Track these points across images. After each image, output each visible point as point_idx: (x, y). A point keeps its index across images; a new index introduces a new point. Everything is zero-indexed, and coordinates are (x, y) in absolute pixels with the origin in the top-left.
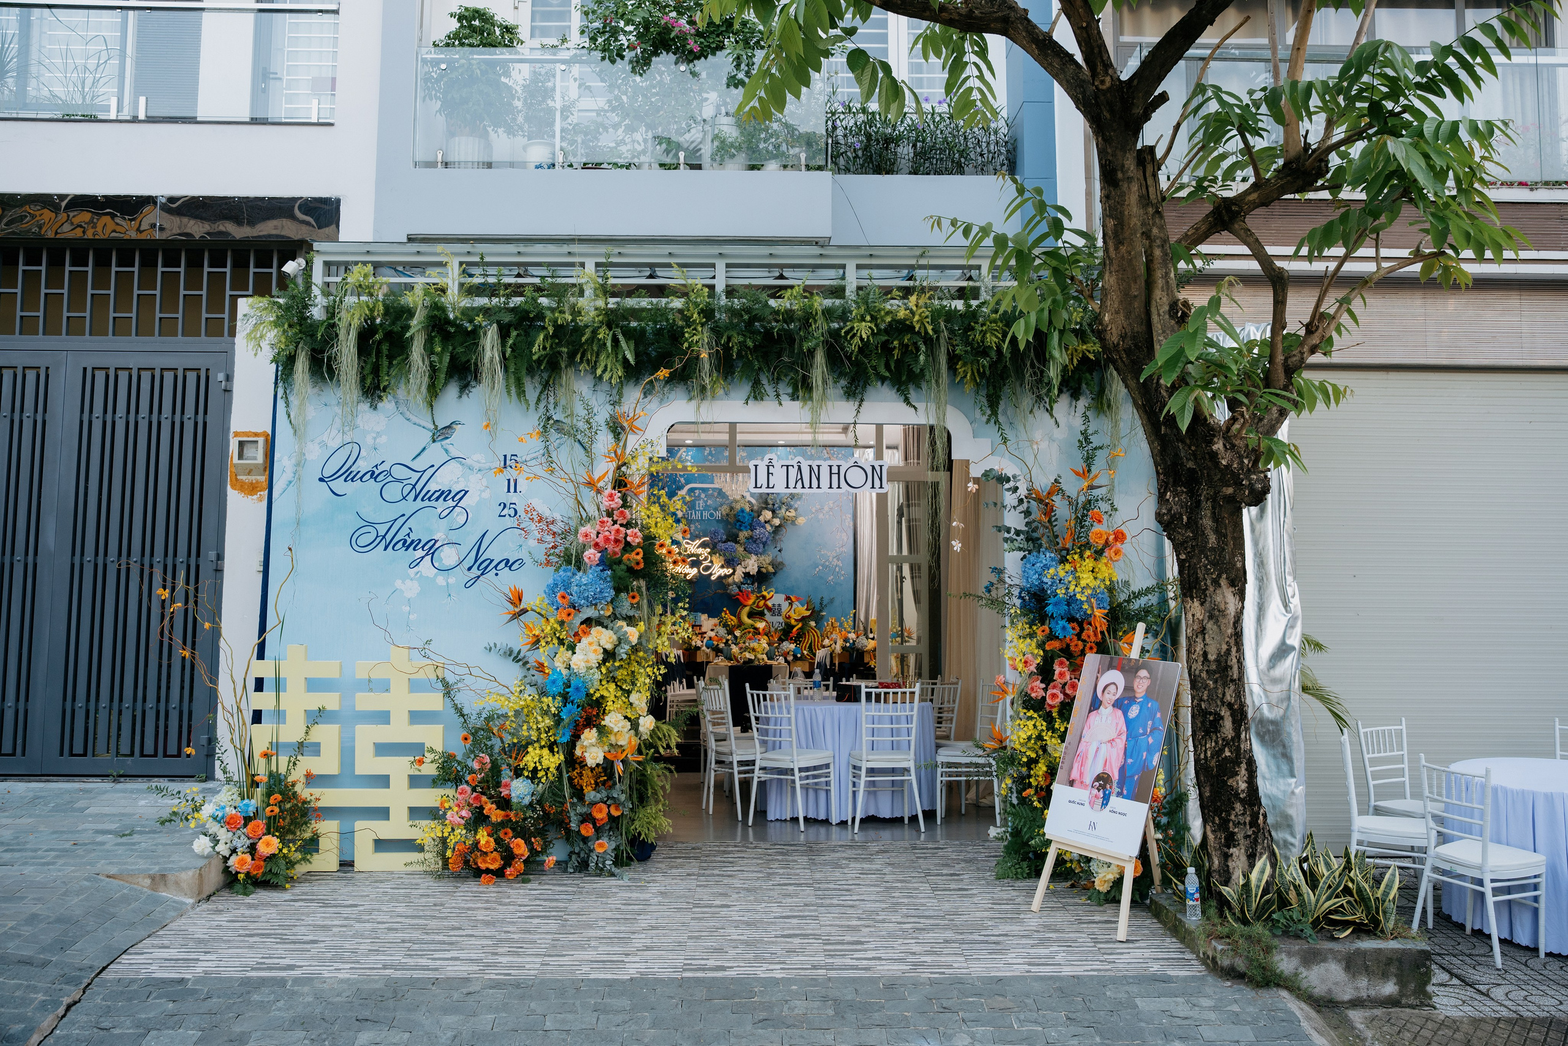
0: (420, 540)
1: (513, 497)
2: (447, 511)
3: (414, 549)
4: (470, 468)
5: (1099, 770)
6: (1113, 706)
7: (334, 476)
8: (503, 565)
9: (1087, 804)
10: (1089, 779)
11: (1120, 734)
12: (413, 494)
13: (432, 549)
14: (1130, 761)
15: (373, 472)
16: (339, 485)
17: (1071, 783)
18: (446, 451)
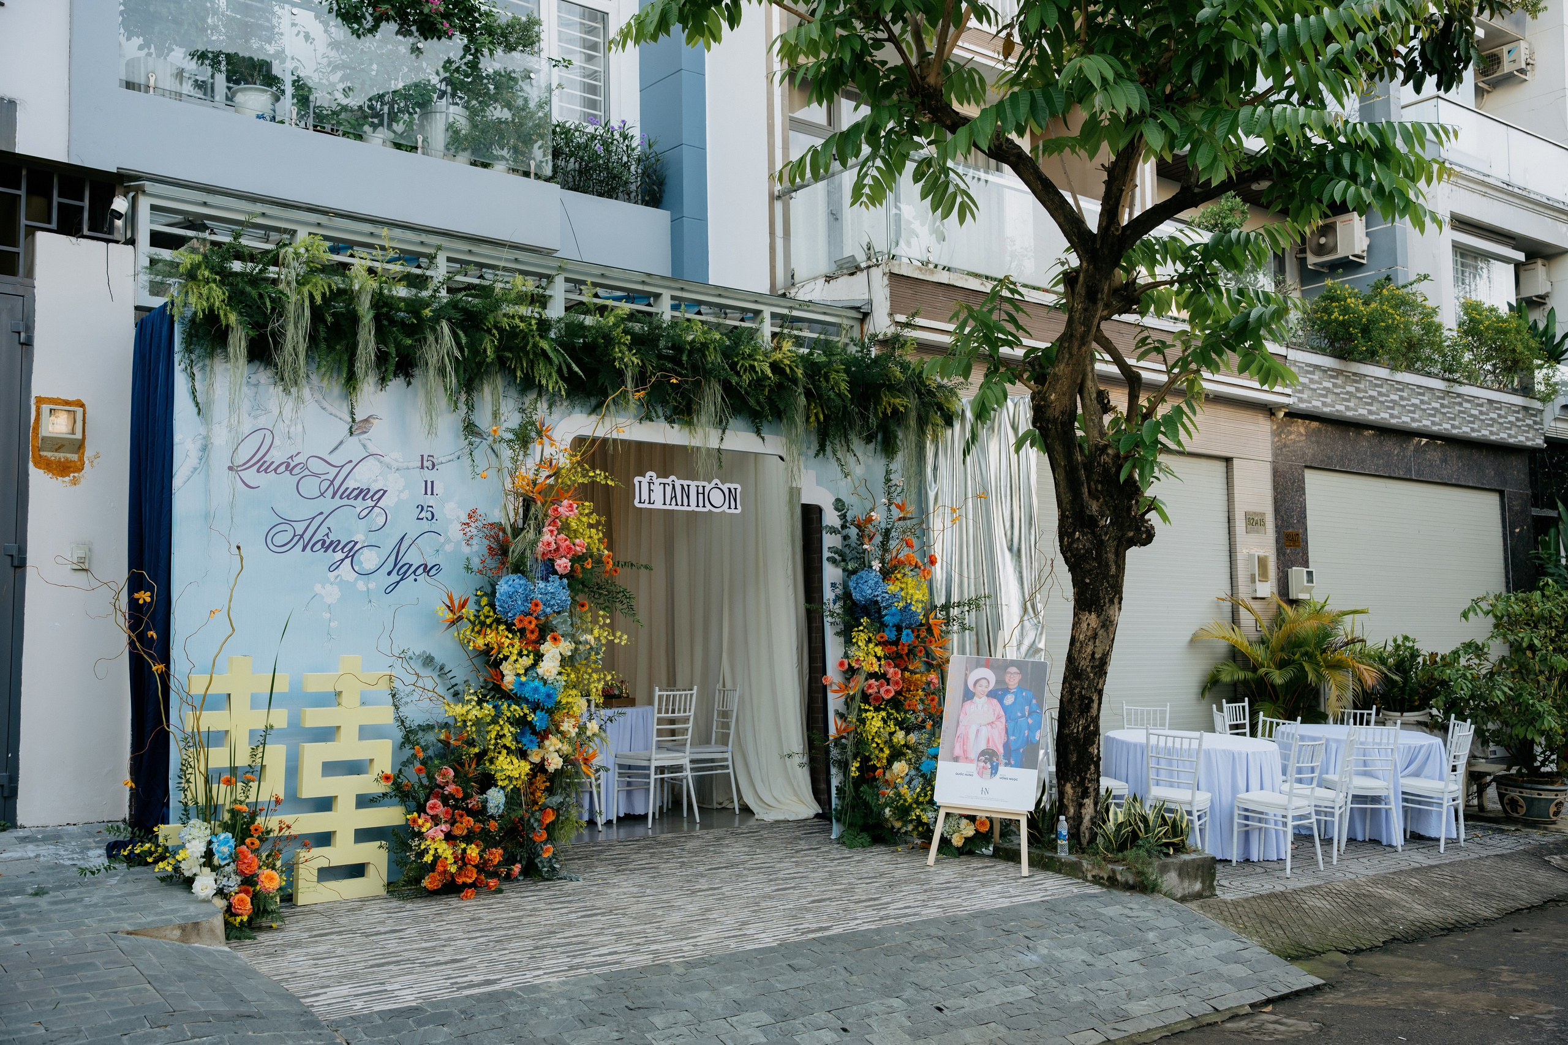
0: (339, 541)
1: (430, 500)
2: (366, 511)
3: (334, 551)
4: (389, 467)
5: (983, 747)
6: (988, 696)
7: (246, 465)
8: (421, 570)
9: (975, 774)
10: (973, 754)
11: (998, 718)
12: (331, 491)
13: (351, 552)
14: (1012, 738)
15: (289, 464)
16: (250, 476)
17: (956, 759)
18: (364, 446)
